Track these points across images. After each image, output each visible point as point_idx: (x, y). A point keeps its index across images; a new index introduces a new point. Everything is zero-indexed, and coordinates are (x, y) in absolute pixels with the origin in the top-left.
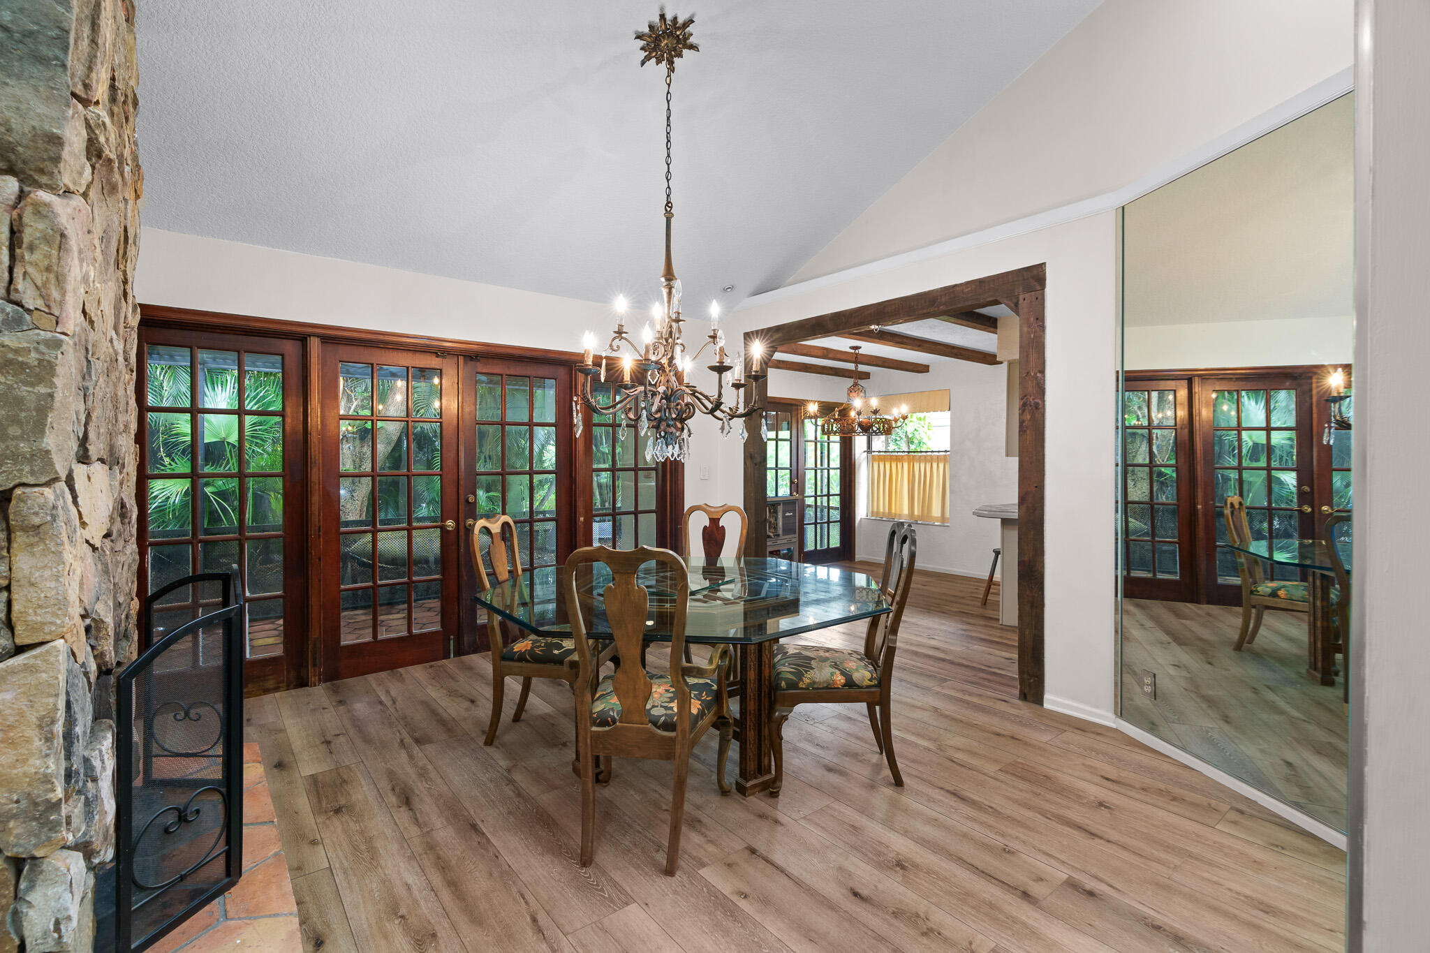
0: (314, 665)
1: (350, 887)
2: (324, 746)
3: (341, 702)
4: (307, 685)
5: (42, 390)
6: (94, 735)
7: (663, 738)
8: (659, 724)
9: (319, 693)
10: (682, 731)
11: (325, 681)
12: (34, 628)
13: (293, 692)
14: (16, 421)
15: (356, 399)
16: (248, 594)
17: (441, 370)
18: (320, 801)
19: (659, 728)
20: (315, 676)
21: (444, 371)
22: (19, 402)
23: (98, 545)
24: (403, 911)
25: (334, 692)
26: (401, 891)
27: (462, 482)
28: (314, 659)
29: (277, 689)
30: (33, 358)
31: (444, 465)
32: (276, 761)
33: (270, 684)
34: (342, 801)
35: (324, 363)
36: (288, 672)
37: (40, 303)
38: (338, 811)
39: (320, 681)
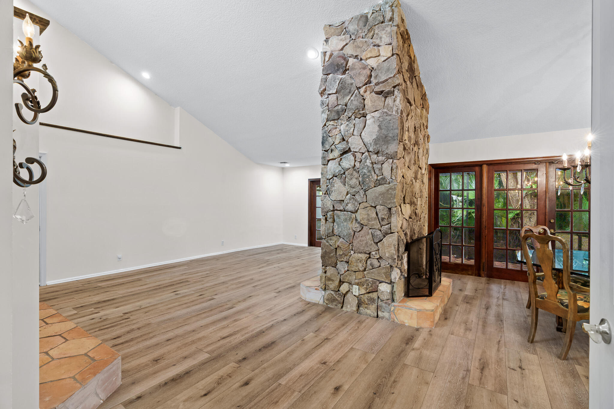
0: (483, 271)
1: (459, 315)
2: (475, 291)
3: (488, 283)
4: (481, 276)
5: (395, 192)
6: (404, 253)
7: (563, 309)
8: (564, 304)
9: (484, 279)
10: (570, 309)
11: (487, 277)
12: (394, 230)
13: (476, 277)
14: (392, 197)
15: (531, 180)
16: (464, 244)
17: (537, 169)
18: (464, 300)
19: (564, 306)
20: (483, 274)
21: (539, 170)
22: (392, 194)
23: (408, 219)
24: (467, 324)
25: (488, 280)
26: (470, 321)
27: (547, 214)
28: (483, 269)
29: (472, 275)
30: (393, 187)
31: (539, 207)
32: (460, 289)
33: (470, 273)
34: (470, 301)
35: (488, 172)
36: (475, 271)
37: (395, 178)
38: (467, 303)
39: (485, 276)
